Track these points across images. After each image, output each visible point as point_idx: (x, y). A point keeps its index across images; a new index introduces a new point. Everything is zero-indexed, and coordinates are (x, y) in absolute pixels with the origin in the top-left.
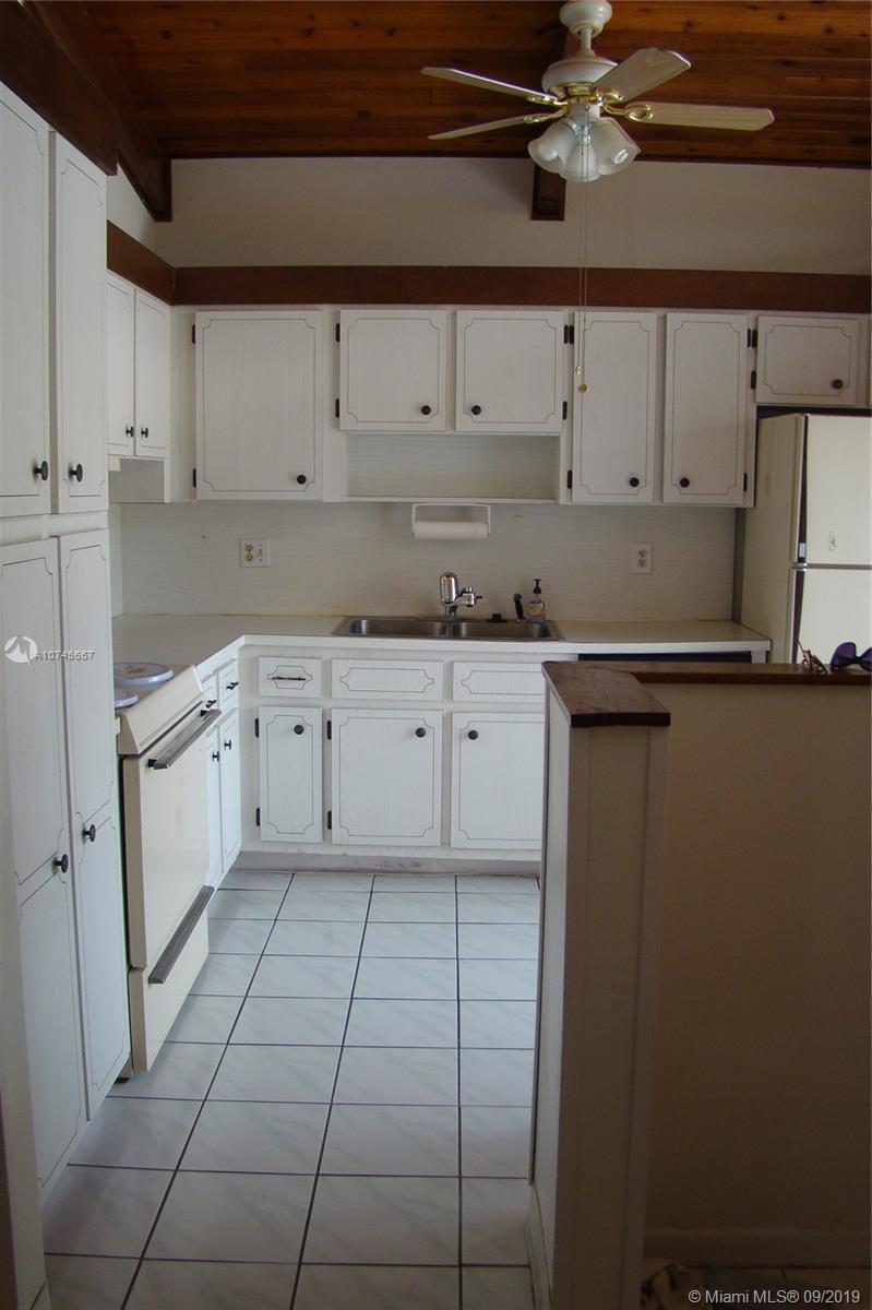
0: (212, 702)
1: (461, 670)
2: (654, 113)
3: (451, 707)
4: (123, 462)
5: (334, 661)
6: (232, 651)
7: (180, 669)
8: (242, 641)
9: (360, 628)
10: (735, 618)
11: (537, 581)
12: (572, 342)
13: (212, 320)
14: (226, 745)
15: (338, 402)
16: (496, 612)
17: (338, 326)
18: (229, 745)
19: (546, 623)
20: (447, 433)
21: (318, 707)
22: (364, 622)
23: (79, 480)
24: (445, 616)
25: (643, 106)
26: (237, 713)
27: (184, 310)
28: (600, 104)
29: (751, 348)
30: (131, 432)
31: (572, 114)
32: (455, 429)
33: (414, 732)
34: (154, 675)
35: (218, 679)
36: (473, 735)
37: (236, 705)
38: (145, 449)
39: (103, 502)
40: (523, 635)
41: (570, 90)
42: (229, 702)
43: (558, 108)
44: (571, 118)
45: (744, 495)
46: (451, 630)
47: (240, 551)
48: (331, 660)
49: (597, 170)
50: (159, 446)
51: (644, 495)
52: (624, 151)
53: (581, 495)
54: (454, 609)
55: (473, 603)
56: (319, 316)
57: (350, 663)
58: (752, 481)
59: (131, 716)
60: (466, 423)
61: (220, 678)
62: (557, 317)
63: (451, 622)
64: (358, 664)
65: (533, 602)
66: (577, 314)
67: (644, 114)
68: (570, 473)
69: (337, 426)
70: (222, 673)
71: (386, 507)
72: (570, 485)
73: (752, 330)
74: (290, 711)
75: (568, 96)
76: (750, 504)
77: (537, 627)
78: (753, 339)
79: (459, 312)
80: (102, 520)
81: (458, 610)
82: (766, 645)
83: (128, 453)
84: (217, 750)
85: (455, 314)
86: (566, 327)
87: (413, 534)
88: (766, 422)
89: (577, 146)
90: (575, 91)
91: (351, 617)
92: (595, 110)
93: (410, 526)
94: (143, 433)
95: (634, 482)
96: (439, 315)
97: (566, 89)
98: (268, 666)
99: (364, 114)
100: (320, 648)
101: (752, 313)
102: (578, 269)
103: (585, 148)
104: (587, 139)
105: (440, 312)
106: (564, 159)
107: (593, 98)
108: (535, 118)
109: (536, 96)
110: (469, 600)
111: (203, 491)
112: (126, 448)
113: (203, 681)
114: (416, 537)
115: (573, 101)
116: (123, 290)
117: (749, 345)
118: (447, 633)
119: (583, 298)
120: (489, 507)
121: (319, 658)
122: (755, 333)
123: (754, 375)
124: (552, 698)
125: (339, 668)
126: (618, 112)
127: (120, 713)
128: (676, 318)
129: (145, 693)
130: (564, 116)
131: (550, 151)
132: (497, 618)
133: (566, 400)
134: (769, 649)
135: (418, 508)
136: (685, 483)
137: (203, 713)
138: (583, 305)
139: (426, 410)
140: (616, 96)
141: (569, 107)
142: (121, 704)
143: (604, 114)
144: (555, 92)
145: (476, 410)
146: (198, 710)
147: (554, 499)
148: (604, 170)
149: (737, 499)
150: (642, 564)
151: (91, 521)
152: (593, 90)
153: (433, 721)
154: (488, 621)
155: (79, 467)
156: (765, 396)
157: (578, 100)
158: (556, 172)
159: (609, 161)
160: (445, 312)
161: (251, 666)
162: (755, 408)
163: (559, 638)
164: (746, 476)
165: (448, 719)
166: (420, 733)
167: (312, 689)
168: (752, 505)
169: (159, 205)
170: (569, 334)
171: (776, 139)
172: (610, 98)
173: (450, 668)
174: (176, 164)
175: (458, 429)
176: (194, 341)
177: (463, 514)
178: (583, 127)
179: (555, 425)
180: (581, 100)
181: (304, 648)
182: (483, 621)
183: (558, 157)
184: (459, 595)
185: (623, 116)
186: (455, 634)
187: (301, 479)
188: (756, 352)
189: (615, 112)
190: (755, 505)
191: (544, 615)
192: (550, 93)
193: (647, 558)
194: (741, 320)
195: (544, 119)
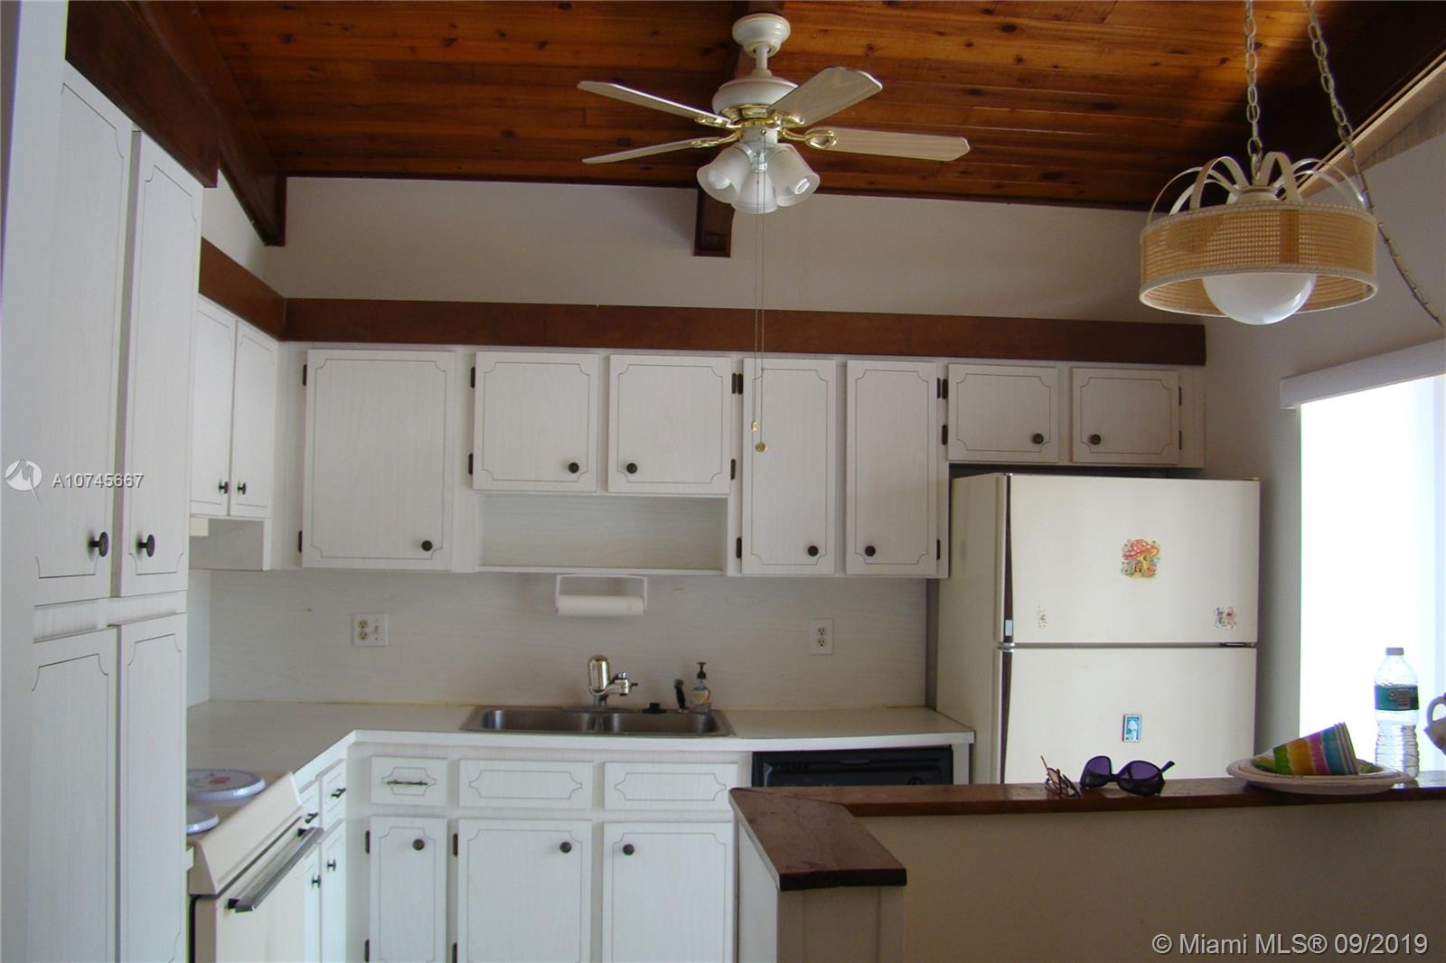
0: (314, 816)
1: (614, 773)
2: (839, 140)
3: (602, 816)
4: (214, 523)
5: (462, 762)
6: (339, 750)
7: (274, 778)
8: (352, 737)
9: (494, 721)
10: (929, 704)
11: (702, 665)
12: (741, 391)
13: (327, 360)
14: (330, 865)
15: (471, 457)
16: (653, 701)
17: (473, 370)
18: (333, 865)
19: (713, 714)
20: (598, 494)
21: (443, 817)
22: (498, 714)
23: (150, 554)
24: (594, 706)
25: (826, 132)
26: (343, 826)
27: (294, 347)
28: (779, 129)
29: (941, 399)
30: (224, 488)
31: (747, 137)
32: (607, 490)
33: (558, 846)
34: (240, 787)
35: (321, 787)
36: (628, 850)
37: (343, 816)
38: (241, 508)
39: (181, 578)
40: (687, 730)
41: (743, 112)
42: (334, 814)
43: (730, 132)
44: (746, 143)
45: (937, 565)
46: (602, 725)
47: (352, 628)
48: (459, 760)
49: (775, 201)
50: (259, 505)
51: (824, 566)
52: (806, 181)
53: (752, 566)
54: (604, 698)
55: (627, 691)
56: (451, 358)
57: (482, 764)
58: (945, 549)
59: (209, 846)
60: (621, 484)
61: (325, 785)
62: (722, 364)
63: (604, 713)
64: (490, 765)
65: (696, 689)
66: (746, 360)
67: (827, 141)
68: (739, 541)
69: (470, 484)
70: (326, 778)
71: (526, 579)
72: (739, 555)
73: (942, 379)
74: (408, 822)
75: (742, 119)
76: (943, 574)
77: (701, 719)
78: (943, 389)
79: (612, 357)
80: (180, 602)
81: (608, 699)
82: (969, 737)
83: (220, 513)
84: (318, 874)
85: (608, 359)
86: (734, 375)
87: (557, 610)
88: (961, 482)
89: (752, 173)
90: (750, 113)
91: (485, 707)
92: (773, 135)
93: (552, 601)
94: (239, 489)
95: (813, 551)
96: (590, 359)
97: (740, 111)
98: (383, 768)
99: (509, 134)
100: (446, 747)
101: (942, 361)
102: (754, 310)
103: (761, 176)
104: (763, 167)
105: (590, 356)
106: (737, 187)
107: (771, 122)
108: (704, 142)
109: (707, 117)
110: (623, 687)
111: (310, 557)
112: (218, 507)
113: (302, 790)
114: (560, 612)
115: (748, 124)
116: (219, 323)
117: (939, 396)
118: (596, 727)
119: (760, 344)
120: (645, 579)
121: (444, 759)
122: (946, 382)
123: (945, 429)
124: (742, 831)
125: (468, 770)
126: (797, 138)
127: (193, 841)
128: (858, 366)
129: (229, 811)
130: (738, 141)
131: (721, 179)
132: (655, 708)
133: (735, 458)
134: (972, 742)
135: (565, 581)
136: (870, 551)
137: (301, 832)
138: (759, 351)
139: (574, 468)
140: (797, 120)
141: (743, 130)
142: (196, 828)
143: (781, 140)
144: (727, 114)
145: (632, 468)
146: (295, 829)
147: (721, 570)
148: (783, 201)
149: (930, 568)
150: (822, 643)
151: (164, 604)
152: (771, 112)
153: (581, 833)
154: (645, 711)
155: (151, 538)
156: (958, 454)
157: (754, 124)
158: (727, 202)
159: (789, 191)
160: (596, 356)
161: (361, 767)
162: (948, 466)
163: (728, 732)
164: (938, 542)
165: (599, 831)
166: (566, 847)
167: (435, 796)
168: (947, 576)
169: (271, 227)
170: (738, 384)
171: (964, 172)
172: (791, 122)
173: (601, 770)
174: (292, 182)
175: (610, 490)
176: (305, 382)
177: (616, 587)
178: (758, 154)
179: (721, 486)
180: (756, 122)
181: (426, 746)
182: (639, 711)
183: (731, 185)
184: (611, 682)
185: (803, 142)
186: (606, 729)
187: (427, 546)
188: (947, 402)
189: (796, 139)
190: (950, 575)
191: (710, 705)
192: (721, 114)
193: (828, 637)
194: (928, 369)
195: (713, 143)
